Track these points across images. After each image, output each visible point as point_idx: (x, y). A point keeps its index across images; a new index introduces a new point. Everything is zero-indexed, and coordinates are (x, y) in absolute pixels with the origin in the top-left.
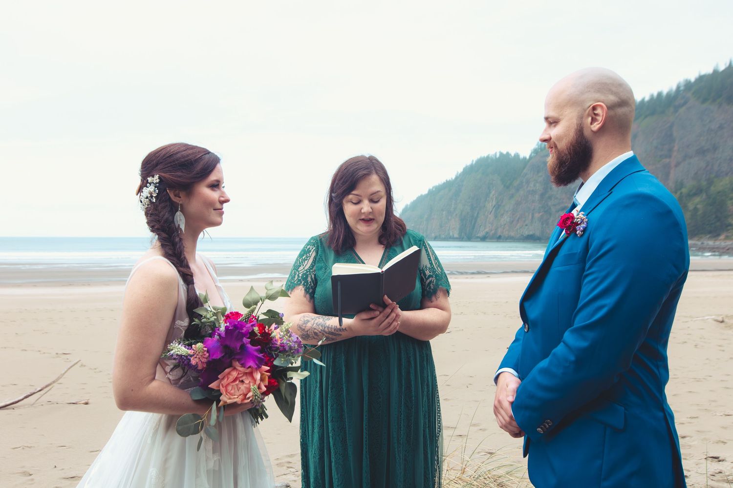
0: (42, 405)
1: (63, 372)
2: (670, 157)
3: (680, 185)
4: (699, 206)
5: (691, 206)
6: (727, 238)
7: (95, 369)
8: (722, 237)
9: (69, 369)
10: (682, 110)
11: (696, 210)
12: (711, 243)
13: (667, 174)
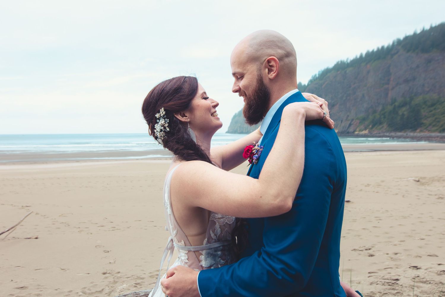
0: (9, 240)
1: (22, 219)
2: (388, 84)
3: (394, 101)
4: (405, 113)
5: (400, 113)
6: (421, 131)
7: (45, 216)
8: (418, 131)
9: (26, 217)
10: (395, 57)
11: (403, 115)
12: (412, 134)
13: (387, 94)
